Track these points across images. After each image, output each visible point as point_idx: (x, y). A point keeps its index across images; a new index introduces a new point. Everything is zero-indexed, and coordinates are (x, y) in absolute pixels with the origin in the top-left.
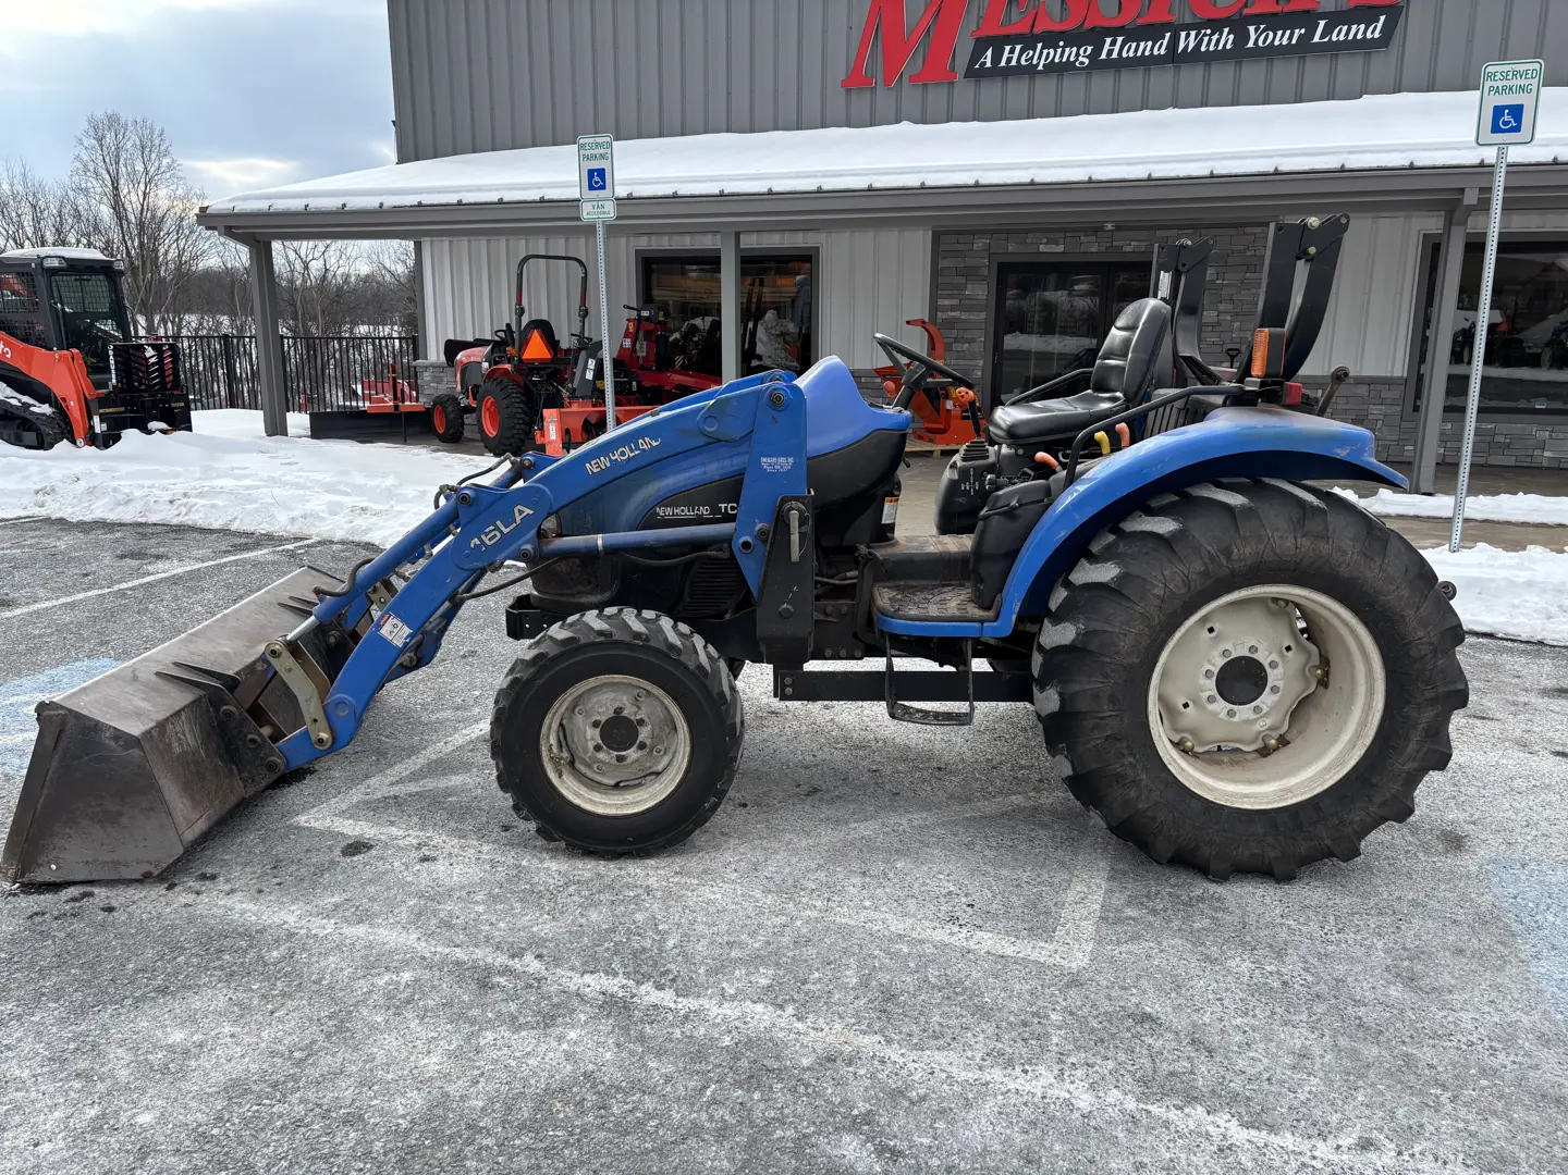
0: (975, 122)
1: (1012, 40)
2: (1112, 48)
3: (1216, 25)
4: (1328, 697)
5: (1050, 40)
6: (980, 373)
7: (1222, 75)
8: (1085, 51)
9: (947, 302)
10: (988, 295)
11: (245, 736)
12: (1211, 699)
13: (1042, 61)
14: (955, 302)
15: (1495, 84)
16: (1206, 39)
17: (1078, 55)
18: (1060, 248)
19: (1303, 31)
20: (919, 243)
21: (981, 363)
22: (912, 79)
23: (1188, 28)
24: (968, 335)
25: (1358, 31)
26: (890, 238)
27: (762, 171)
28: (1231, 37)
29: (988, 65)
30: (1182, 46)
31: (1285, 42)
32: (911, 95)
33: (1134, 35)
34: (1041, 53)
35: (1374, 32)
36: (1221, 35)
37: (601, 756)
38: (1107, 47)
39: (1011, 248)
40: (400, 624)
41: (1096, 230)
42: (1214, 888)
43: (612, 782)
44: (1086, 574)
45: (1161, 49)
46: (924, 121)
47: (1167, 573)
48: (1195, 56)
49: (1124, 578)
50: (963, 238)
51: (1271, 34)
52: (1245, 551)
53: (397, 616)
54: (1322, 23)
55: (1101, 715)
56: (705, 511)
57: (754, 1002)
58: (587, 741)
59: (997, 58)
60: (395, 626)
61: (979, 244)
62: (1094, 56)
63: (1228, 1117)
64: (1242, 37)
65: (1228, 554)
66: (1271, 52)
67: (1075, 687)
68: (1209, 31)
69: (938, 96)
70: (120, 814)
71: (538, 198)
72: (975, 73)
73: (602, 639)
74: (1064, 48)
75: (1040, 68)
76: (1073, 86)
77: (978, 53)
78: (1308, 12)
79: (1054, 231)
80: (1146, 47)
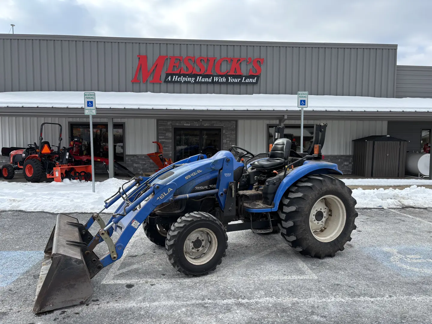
0: (167, 93)
1: (176, 75)
2: (199, 79)
3: (222, 76)
4: (332, 218)
5: (185, 76)
6: (171, 155)
7: (224, 87)
8: (193, 79)
9: (161, 137)
10: (172, 136)
11: (92, 259)
12: (314, 220)
13: (183, 81)
14: (164, 137)
15: (300, 96)
16: (220, 79)
17: (191, 80)
18: (189, 125)
19: (240, 79)
20: (153, 122)
21: (171, 152)
22: (151, 82)
23: (216, 76)
24: (167, 145)
25: (251, 80)
26: (145, 121)
27: (121, 103)
28: (225, 79)
29: (170, 80)
30: (215, 80)
31: (236, 81)
32: (150, 86)
33: (204, 76)
34: (182, 79)
35: (254, 81)
36: (223, 78)
37: (194, 250)
38: (198, 79)
39: (177, 124)
40: (137, 222)
41: (198, 121)
42: (323, 260)
43: (194, 257)
44: (292, 196)
45: (210, 80)
46: (154, 92)
47: (312, 194)
48: (218, 83)
49: (304, 195)
50: (165, 121)
51: (234, 79)
52: (324, 188)
53: (136, 220)
54: (244, 78)
55: (302, 225)
56: (206, 187)
57: (266, 297)
58: (190, 247)
59: (172, 78)
60: (136, 223)
61: (169, 123)
62: (195, 80)
63: (367, 297)
64: (227, 80)
65: (321, 189)
66: (234, 83)
67: (297, 220)
68: (220, 77)
69: (157, 86)
70: (75, 285)
71: (36, 107)
72: (166, 82)
73: (199, 219)
74: (188, 78)
75: (183, 82)
76: (190, 87)
77: (167, 77)
78: (241, 75)
79: (187, 121)
80: (207, 80)
